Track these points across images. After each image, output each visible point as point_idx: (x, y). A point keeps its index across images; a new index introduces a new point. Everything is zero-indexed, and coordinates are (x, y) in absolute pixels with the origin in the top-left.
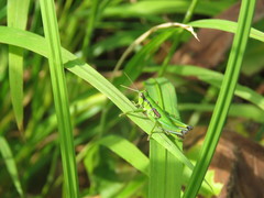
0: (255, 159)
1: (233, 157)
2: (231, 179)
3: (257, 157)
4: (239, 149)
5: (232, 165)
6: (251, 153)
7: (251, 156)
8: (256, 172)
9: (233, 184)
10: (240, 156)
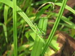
0: (71, 42)
1: (65, 40)
2: (63, 47)
3: (72, 41)
4: (67, 38)
5: (64, 43)
6: (70, 40)
7: (70, 41)
8: (71, 45)
9: (63, 48)
10: (67, 40)
